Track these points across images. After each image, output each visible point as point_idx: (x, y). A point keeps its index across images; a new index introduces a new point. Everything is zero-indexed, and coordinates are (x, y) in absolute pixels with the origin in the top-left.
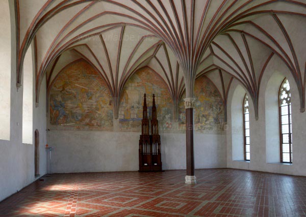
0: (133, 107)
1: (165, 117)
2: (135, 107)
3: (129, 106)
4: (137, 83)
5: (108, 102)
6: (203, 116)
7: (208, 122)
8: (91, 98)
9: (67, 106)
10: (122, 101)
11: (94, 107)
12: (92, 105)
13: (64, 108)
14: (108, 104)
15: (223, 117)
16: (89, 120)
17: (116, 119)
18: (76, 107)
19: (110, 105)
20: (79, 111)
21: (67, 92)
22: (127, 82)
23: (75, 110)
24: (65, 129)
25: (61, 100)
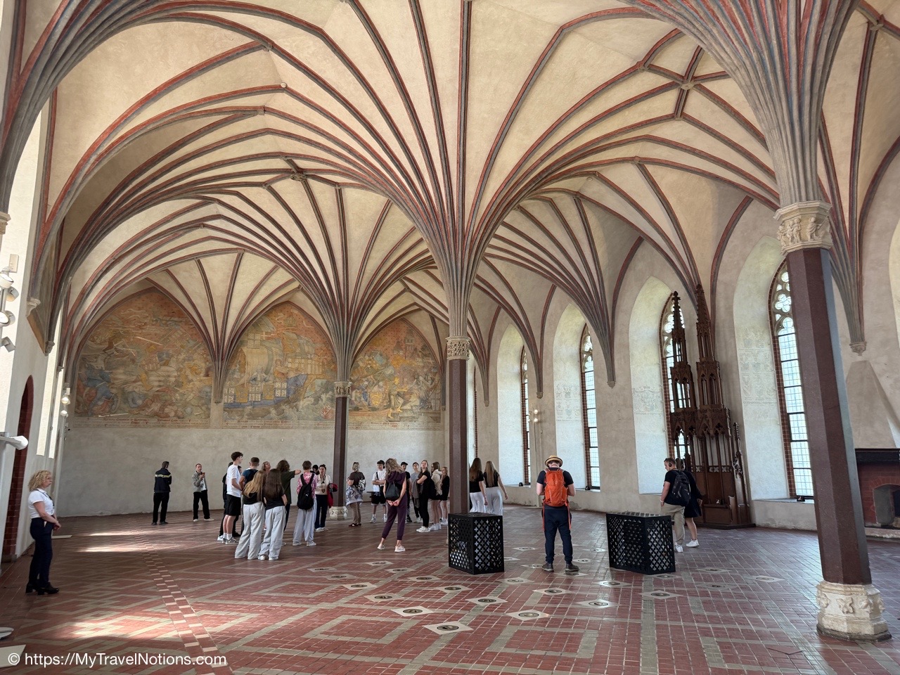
0: (255, 379)
1: (320, 397)
2: (259, 379)
3: (246, 378)
4: (267, 333)
5: (204, 370)
6: (399, 394)
7: (407, 407)
8: (167, 364)
9: (117, 379)
10: (233, 368)
11: (173, 379)
12: (169, 376)
13: (109, 382)
14: (202, 375)
15: (439, 396)
16: (159, 405)
17: (217, 403)
18: (134, 382)
19: (207, 375)
20: (138, 388)
21: (117, 351)
22: (246, 332)
23: (131, 387)
24: (105, 425)
25: (103, 366)
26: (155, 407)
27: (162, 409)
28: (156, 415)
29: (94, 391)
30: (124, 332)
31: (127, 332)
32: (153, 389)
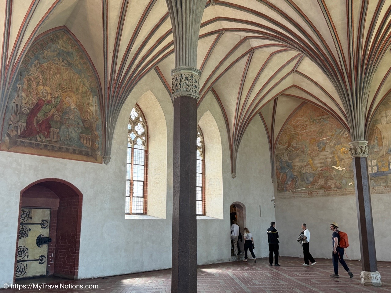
3: (384, 150)
8: (324, 150)
11: (329, 160)
12: (327, 158)
13: (292, 168)
23: (304, 170)
24: (294, 196)
25: (287, 159)
26: (321, 182)
27: (326, 183)
28: (322, 187)
29: (285, 175)
30: (296, 134)
31: (298, 134)
32: (318, 169)
